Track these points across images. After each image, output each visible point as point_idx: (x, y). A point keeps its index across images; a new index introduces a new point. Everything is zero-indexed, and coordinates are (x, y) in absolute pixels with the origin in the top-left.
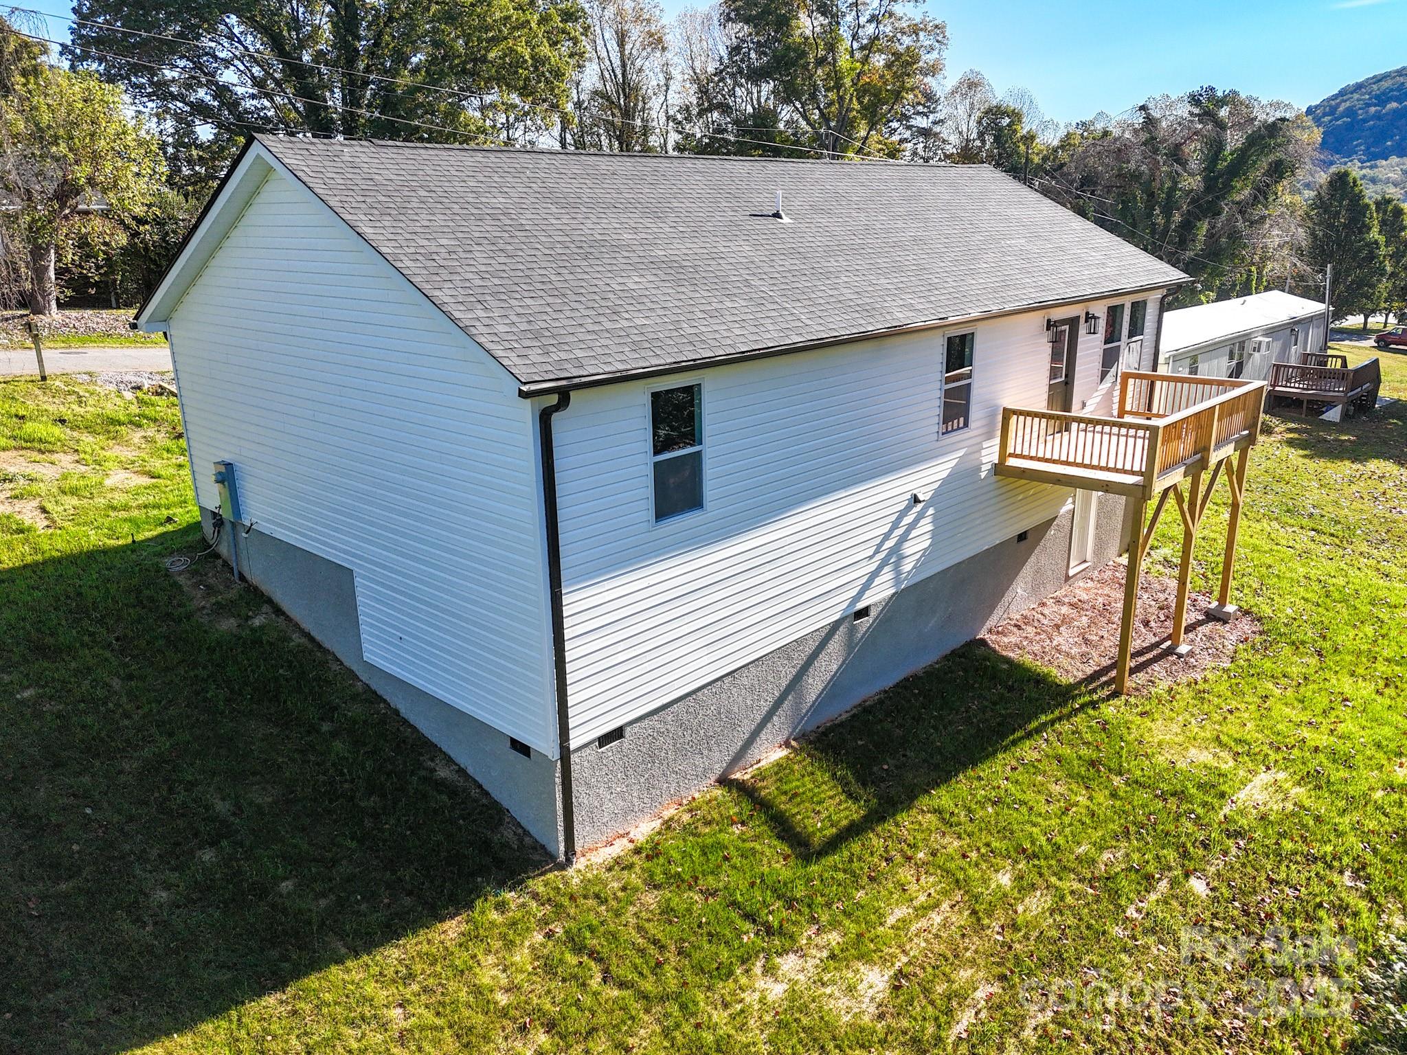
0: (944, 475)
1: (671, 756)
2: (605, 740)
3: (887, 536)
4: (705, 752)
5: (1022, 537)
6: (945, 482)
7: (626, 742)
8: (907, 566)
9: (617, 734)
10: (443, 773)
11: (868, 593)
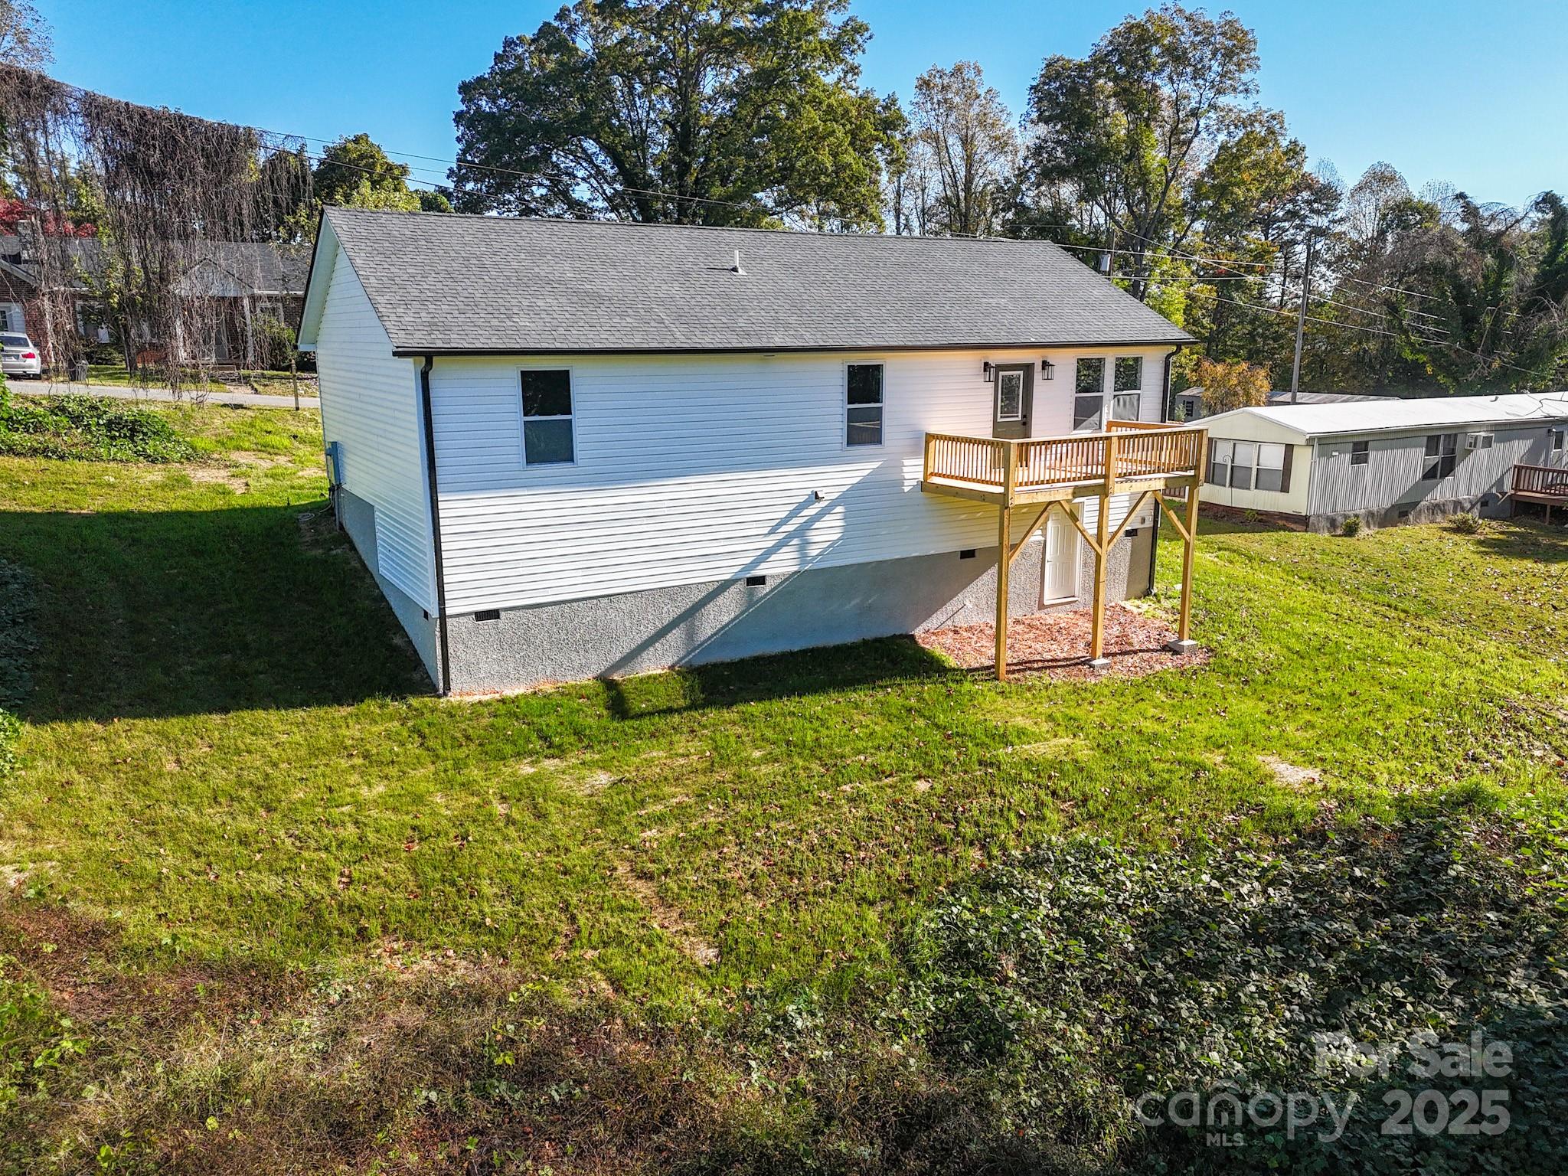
0: (855, 480)
1: (547, 646)
2: (481, 616)
3: (784, 522)
4: (582, 652)
5: (967, 554)
6: (854, 488)
7: (501, 623)
8: (814, 551)
9: (494, 614)
10: (397, 641)
11: (763, 565)
